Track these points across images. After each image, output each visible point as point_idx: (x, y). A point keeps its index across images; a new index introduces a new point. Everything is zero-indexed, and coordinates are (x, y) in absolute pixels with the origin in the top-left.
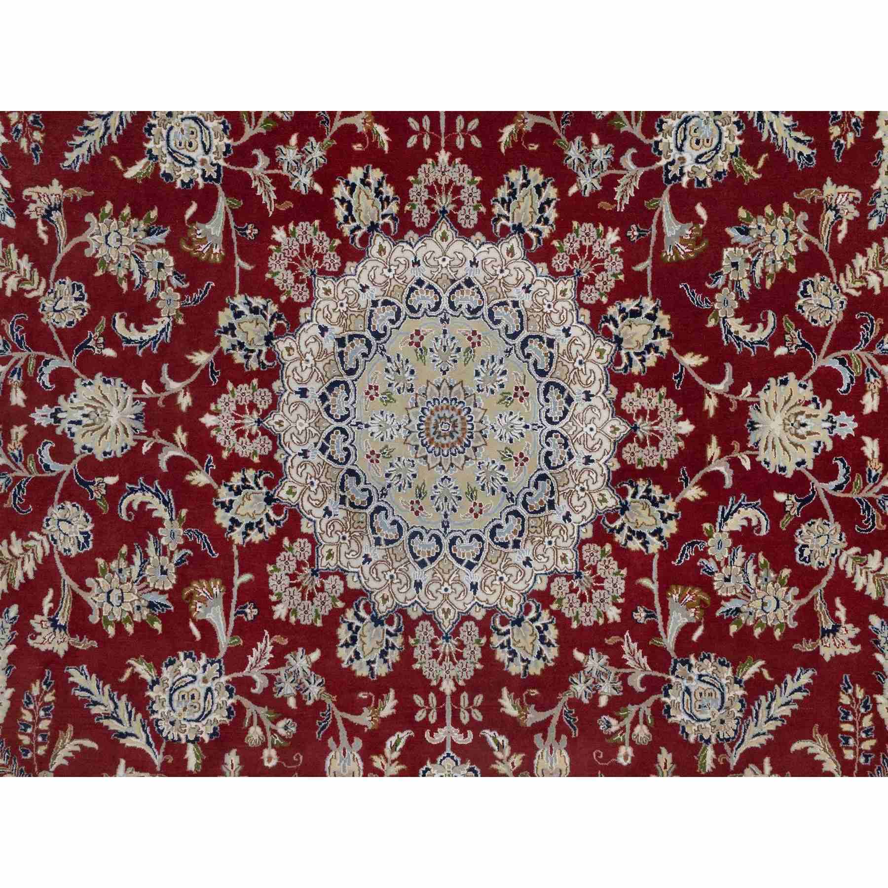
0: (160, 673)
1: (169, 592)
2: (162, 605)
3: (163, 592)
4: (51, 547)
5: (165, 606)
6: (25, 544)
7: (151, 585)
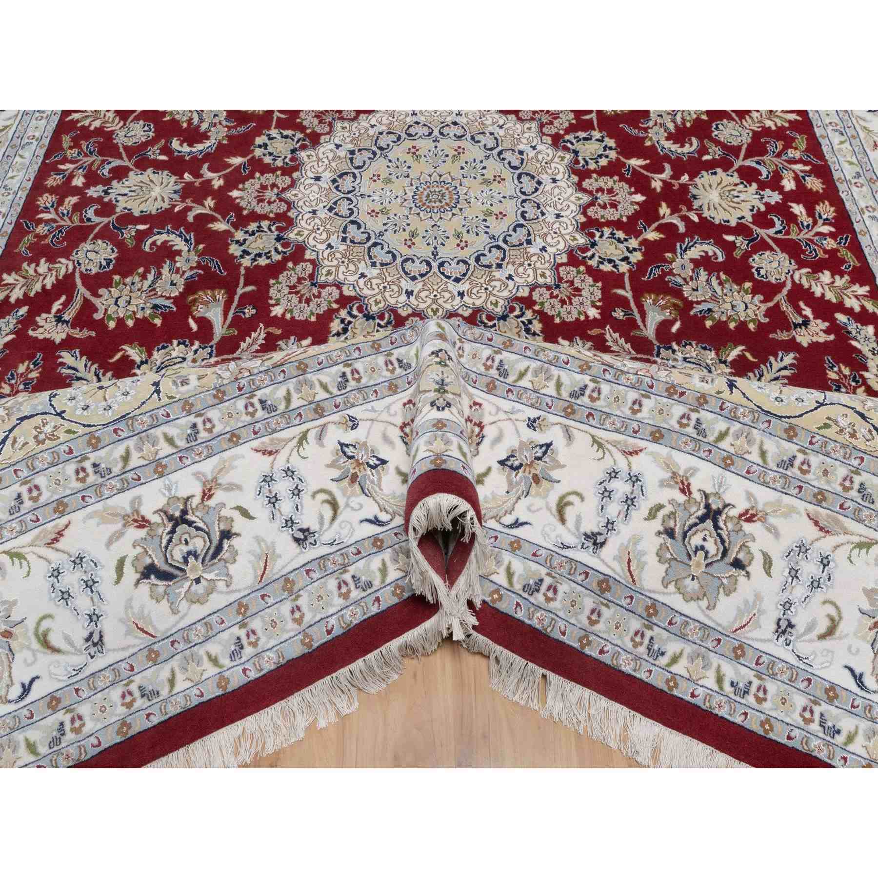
0: (150, 355)
1: (175, 298)
2: (165, 306)
3: (168, 298)
4: (75, 268)
5: (169, 307)
6: (51, 266)
7: (159, 293)
